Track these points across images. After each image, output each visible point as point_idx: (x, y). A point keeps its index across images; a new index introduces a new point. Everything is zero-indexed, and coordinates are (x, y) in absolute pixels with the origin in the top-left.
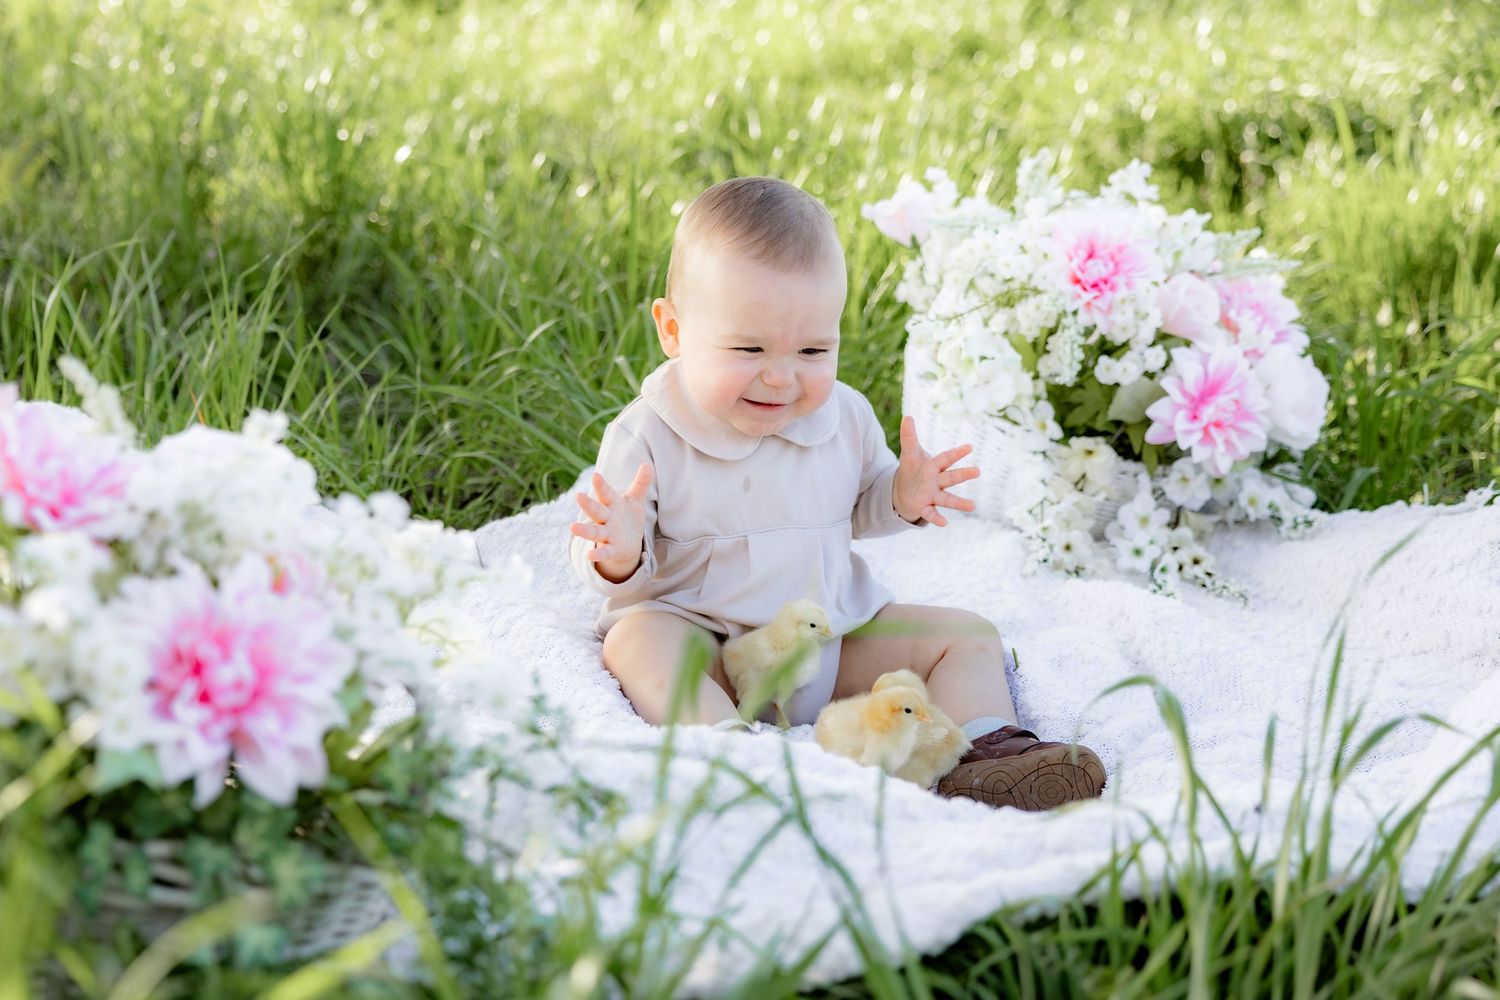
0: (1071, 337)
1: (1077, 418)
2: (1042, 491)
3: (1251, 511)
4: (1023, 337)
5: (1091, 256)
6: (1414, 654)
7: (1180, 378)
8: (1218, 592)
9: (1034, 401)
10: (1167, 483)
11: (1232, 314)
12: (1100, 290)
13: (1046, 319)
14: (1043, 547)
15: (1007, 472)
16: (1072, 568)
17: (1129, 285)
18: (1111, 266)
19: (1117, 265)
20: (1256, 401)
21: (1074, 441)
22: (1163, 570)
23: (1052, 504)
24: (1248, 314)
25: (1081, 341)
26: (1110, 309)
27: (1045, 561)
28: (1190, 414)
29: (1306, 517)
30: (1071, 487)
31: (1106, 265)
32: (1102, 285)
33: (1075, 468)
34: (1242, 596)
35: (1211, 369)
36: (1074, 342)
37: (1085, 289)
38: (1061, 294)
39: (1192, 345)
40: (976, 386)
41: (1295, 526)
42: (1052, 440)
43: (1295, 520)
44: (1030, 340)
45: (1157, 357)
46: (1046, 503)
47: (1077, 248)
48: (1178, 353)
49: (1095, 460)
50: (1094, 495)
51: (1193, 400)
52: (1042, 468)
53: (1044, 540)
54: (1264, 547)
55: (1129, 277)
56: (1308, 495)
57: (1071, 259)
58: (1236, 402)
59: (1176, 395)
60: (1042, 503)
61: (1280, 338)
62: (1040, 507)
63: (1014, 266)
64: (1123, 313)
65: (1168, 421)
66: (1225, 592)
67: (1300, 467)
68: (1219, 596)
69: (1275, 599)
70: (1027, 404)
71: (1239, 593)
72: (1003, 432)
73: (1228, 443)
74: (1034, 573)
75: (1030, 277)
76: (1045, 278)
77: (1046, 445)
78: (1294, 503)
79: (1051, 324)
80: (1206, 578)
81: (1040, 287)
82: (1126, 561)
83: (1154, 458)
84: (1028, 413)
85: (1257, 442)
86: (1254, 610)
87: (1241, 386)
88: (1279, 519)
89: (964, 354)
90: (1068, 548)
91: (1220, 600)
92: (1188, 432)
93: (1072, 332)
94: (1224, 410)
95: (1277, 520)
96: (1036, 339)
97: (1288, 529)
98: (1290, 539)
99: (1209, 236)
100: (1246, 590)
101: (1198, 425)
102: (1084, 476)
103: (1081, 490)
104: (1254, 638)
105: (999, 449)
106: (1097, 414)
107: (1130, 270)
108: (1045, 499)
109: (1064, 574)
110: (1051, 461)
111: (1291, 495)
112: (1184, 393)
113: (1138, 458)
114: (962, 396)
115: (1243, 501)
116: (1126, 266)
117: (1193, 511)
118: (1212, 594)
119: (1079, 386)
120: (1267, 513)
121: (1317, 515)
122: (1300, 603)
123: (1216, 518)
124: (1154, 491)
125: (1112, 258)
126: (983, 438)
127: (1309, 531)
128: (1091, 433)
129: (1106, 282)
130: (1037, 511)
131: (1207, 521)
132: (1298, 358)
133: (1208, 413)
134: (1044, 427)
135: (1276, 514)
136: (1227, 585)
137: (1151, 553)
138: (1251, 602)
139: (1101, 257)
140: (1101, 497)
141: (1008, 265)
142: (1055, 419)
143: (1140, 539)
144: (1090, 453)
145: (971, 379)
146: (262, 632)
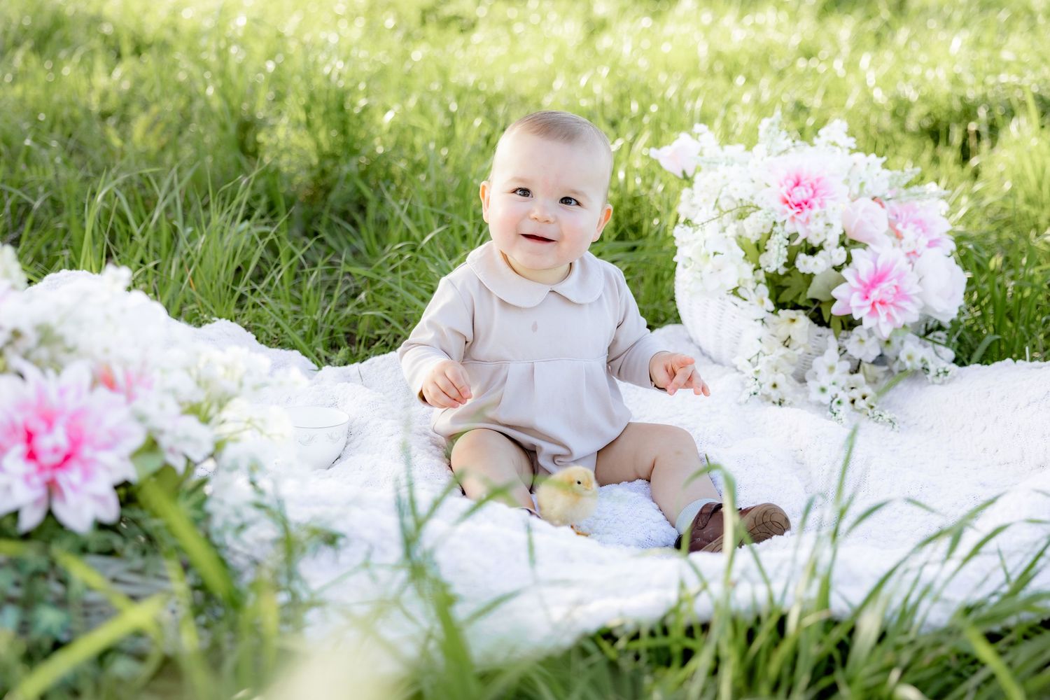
0: (778, 240)
1: (786, 297)
2: (758, 347)
3: (908, 364)
4: (750, 240)
5: (797, 184)
6: (1000, 464)
7: (857, 270)
8: (875, 419)
9: (755, 284)
10: (848, 343)
11: (899, 227)
12: (801, 208)
13: (764, 227)
14: (755, 384)
15: (740, 333)
16: (777, 400)
17: (821, 205)
18: (811, 192)
19: (815, 192)
20: (910, 286)
21: (781, 311)
22: (839, 403)
23: (765, 355)
24: (911, 226)
25: (787, 243)
26: (808, 220)
27: (755, 394)
28: (863, 295)
29: (945, 368)
30: (781, 344)
31: (807, 191)
32: (803, 205)
33: (783, 330)
34: (891, 421)
35: (879, 265)
36: (780, 244)
37: (791, 208)
38: (773, 210)
39: (868, 249)
40: (712, 272)
41: (938, 375)
42: (768, 312)
43: (937, 370)
44: (753, 242)
45: (840, 254)
46: (761, 354)
47: (788, 178)
48: (856, 253)
49: (796, 326)
50: (795, 350)
51: (865, 286)
52: (759, 330)
53: (756, 380)
54: (916, 389)
55: (822, 200)
56: (949, 354)
57: (781, 186)
58: (896, 287)
59: (852, 281)
60: (758, 354)
61: (932, 244)
62: (756, 357)
63: (741, 190)
64: (816, 224)
65: (847, 300)
66: (880, 419)
67: (947, 334)
68: (877, 421)
69: (916, 424)
70: (751, 286)
71: (889, 419)
72: (736, 305)
73: (889, 315)
74: (746, 402)
75: (752, 198)
76: (762, 199)
77: (762, 314)
78: (938, 358)
79: (767, 231)
80: (869, 409)
81: (759, 206)
82: (815, 396)
83: (839, 325)
84: (752, 292)
85: (912, 314)
86: (898, 432)
87: (900, 276)
88: (928, 370)
89: (703, 250)
90: (775, 386)
91: (876, 425)
92: (861, 308)
93: (780, 236)
94: (887, 292)
95: (926, 370)
96: (758, 241)
97: (933, 377)
98: (933, 383)
99: (886, 173)
100: (895, 418)
101: (868, 303)
102: (790, 337)
103: (788, 346)
104: (894, 450)
105: (734, 317)
106: (800, 294)
107: (824, 195)
108: (760, 351)
109: (770, 403)
110: (767, 326)
111: (937, 353)
112: (859, 281)
113: (828, 326)
114: (702, 279)
115: (903, 357)
116: (820, 192)
117: (867, 363)
118: (872, 420)
119: (787, 274)
120: (920, 365)
121: (955, 367)
122: (932, 427)
123: (886, 368)
124: (840, 349)
125: (812, 186)
126: (723, 310)
127: (945, 378)
128: (796, 307)
129: (806, 203)
130: (754, 360)
131: (879, 370)
132: (946, 258)
133: (875, 294)
134: (762, 302)
135: (926, 367)
136: (882, 414)
137: (832, 390)
138: (896, 426)
139: (804, 186)
140: (800, 351)
141: (736, 189)
142: (770, 297)
143: (825, 380)
144: (793, 320)
145: (709, 267)
146: (77, 415)
